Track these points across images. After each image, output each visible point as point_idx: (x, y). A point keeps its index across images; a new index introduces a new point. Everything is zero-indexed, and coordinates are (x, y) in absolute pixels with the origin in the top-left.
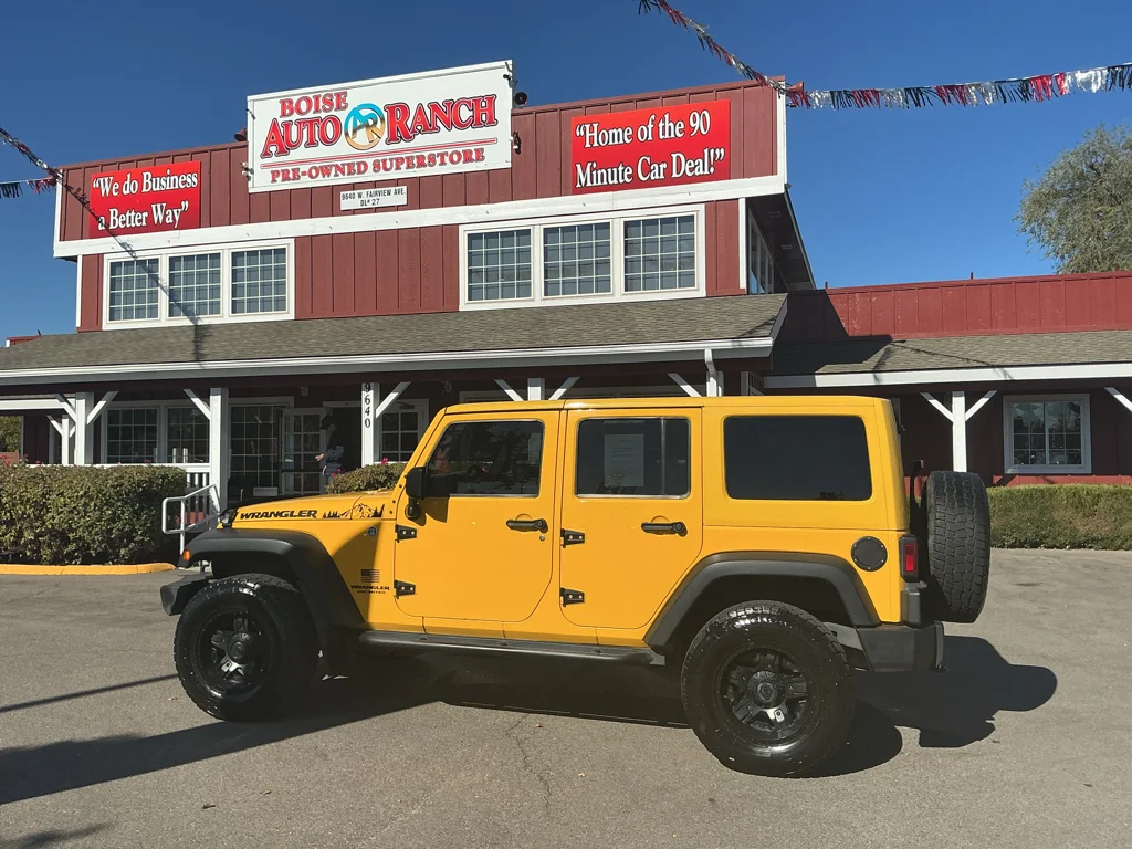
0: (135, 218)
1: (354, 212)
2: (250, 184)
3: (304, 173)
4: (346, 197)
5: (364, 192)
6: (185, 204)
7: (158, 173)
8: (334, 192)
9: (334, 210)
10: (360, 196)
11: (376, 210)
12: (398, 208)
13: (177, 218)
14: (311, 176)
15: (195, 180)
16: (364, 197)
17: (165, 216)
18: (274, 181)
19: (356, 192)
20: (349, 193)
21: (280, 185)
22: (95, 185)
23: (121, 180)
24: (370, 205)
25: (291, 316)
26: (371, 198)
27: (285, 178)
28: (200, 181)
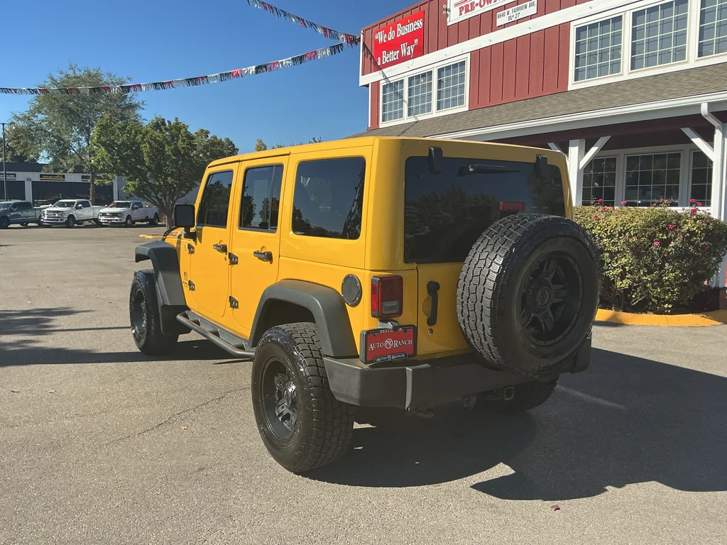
0: (393, 55)
1: (504, 26)
2: (448, 19)
3: (477, 5)
4: (500, 16)
5: (510, 10)
6: (416, 41)
7: (404, 23)
8: (493, 14)
9: (493, 28)
10: (508, 13)
11: (517, 22)
12: (531, 17)
13: (412, 51)
14: (481, 6)
15: (421, 23)
16: (511, 14)
17: (407, 50)
18: (461, 14)
19: (506, 11)
20: (501, 13)
21: (465, 16)
22: (376, 38)
23: (387, 32)
24: (514, 19)
25: (466, 108)
26: (514, 14)
27: (467, 11)
28: (423, 22)
